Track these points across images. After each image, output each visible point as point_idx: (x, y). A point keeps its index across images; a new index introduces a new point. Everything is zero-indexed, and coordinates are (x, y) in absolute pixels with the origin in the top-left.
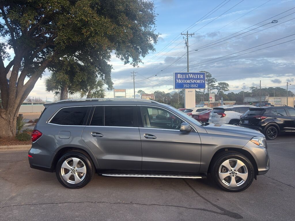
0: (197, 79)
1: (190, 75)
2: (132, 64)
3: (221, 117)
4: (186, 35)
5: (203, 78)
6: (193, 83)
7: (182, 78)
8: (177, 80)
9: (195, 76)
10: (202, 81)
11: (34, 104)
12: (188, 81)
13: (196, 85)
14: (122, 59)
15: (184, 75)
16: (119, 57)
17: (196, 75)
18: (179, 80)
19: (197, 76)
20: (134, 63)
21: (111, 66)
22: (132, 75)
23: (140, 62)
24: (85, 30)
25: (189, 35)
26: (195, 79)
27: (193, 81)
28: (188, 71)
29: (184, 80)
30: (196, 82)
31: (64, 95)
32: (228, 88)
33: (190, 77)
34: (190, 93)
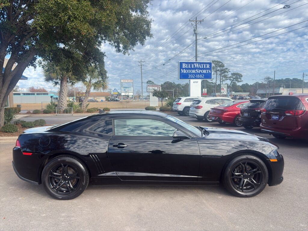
0: (204, 69)
1: (195, 64)
2: (122, 52)
4: (195, 22)
5: (209, 67)
6: (198, 74)
7: (187, 67)
8: (182, 70)
9: (201, 66)
10: (208, 71)
11: (37, 94)
12: (194, 71)
13: (202, 76)
14: (116, 47)
15: (189, 65)
16: (112, 45)
18: (184, 70)
19: (203, 66)
20: (124, 50)
21: (104, 55)
22: (140, 64)
23: (130, 49)
24: (63, 14)
25: (197, 22)
26: (201, 69)
27: (199, 71)
28: (196, 60)
29: (189, 70)
30: (202, 72)
31: (63, 85)
32: (241, 79)
33: (195, 67)
34: (195, 83)
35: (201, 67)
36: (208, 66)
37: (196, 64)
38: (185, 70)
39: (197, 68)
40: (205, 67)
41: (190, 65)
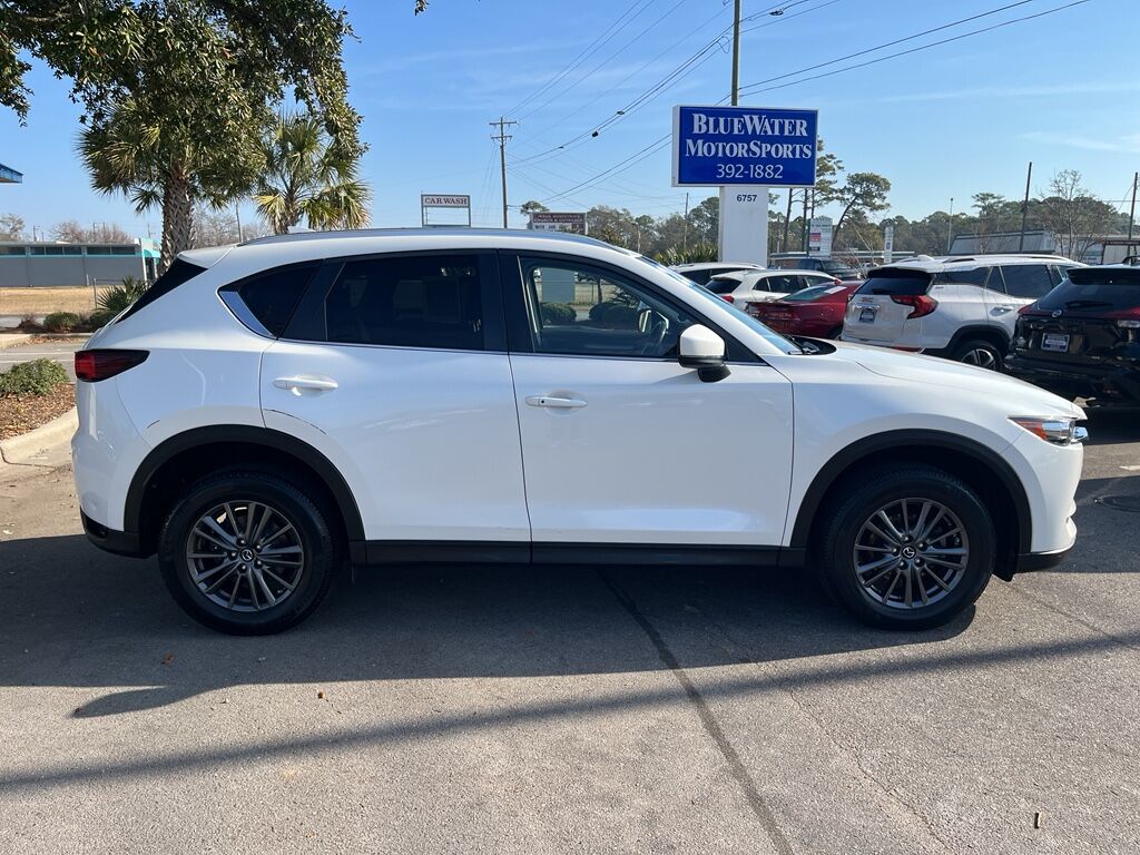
0: (781, 139)
1: (747, 117)
3: (910, 316)
5: (805, 134)
6: (760, 160)
7: (711, 131)
8: (690, 142)
9: (772, 126)
10: (801, 149)
11: (92, 250)
12: (740, 150)
13: (776, 170)
15: (722, 120)
17: (777, 121)
18: (700, 142)
19: (782, 127)
22: (497, 132)
26: (772, 140)
27: (760, 148)
29: (720, 145)
30: (773, 154)
31: (175, 206)
32: (885, 198)
33: (746, 131)
34: (745, 203)
35: (770, 133)
36: (801, 130)
37: (752, 119)
38: (704, 144)
39: (754, 136)
40: (786, 133)
41: (726, 122)
